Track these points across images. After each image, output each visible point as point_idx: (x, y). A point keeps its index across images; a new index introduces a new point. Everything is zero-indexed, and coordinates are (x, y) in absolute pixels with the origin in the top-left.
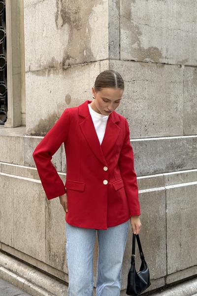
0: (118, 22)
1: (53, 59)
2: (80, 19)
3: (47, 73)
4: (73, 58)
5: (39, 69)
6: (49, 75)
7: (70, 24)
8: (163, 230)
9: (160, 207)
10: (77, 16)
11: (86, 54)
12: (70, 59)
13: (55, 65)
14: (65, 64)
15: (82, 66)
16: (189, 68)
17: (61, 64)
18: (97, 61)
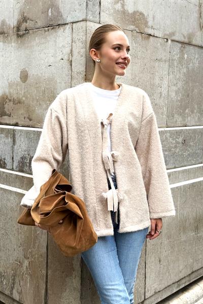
11: (52, 14)
12: (28, 21)
13: (5, 30)
14: (21, 28)
15: (45, 31)
16: (176, 43)
17: (15, 29)
18: (68, 24)
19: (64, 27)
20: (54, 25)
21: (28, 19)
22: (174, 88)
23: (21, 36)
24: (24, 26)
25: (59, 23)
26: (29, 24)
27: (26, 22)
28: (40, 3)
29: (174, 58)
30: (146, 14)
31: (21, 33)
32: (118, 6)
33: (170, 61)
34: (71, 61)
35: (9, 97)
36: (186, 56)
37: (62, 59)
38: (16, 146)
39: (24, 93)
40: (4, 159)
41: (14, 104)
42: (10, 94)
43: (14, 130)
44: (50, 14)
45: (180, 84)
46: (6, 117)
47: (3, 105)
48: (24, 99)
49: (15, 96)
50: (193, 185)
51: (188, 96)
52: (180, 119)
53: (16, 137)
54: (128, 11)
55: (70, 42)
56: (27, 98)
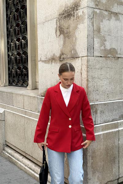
0: (93, 34)
1: (54, 55)
2: (70, 32)
3: (50, 62)
5: (46, 60)
6: (51, 64)
7: (64, 35)
8: (117, 153)
9: (116, 140)
10: (68, 30)
14: (61, 58)
15: (71, 60)
17: (59, 58)
19: (78, 58)
20: (75, 57)
21: (64, 54)
23: (61, 61)
24: (62, 57)
26: (64, 56)
28: (69, 48)
31: (61, 59)
37: (78, 72)
44: (73, 53)
54: (107, 49)
55: (81, 65)
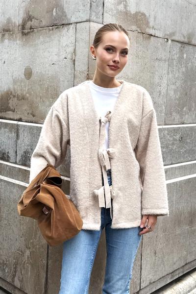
1: (9, 20)
4: (37, 20)
6: (2, 41)
11: (56, 14)
12: (33, 20)
13: (11, 28)
14: (26, 27)
15: (50, 30)
16: (176, 43)
17: (20, 27)
18: (72, 24)
19: (68, 27)
20: (59, 24)
21: (33, 18)
22: (173, 87)
23: (25, 34)
24: (29, 24)
25: (64, 22)
26: (34, 23)
27: (31, 21)
28: (45, 3)
29: (173, 58)
30: (147, 15)
31: (26, 31)
32: (121, 7)
33: (170, 61)
34: (74, 60)
35: (13, 93)
36: (185, 55)
37: (66, 58)
38: (19, 141)
39: (28, 90)
40: (8, 153)
41: (18, 100)
42: (15, 91)
43: (18, 125)
44: (54, 14)
45: (178, 84)
46: (10, 112)
47: (8, 100)
48: (28, 95)
49: (19, 93)
50: (189, 180)
51: (186, 95)
52: (178, 117)
53: (20, 131)
54: (130, 11)
55: (74, 41)
56: (30, 95)
